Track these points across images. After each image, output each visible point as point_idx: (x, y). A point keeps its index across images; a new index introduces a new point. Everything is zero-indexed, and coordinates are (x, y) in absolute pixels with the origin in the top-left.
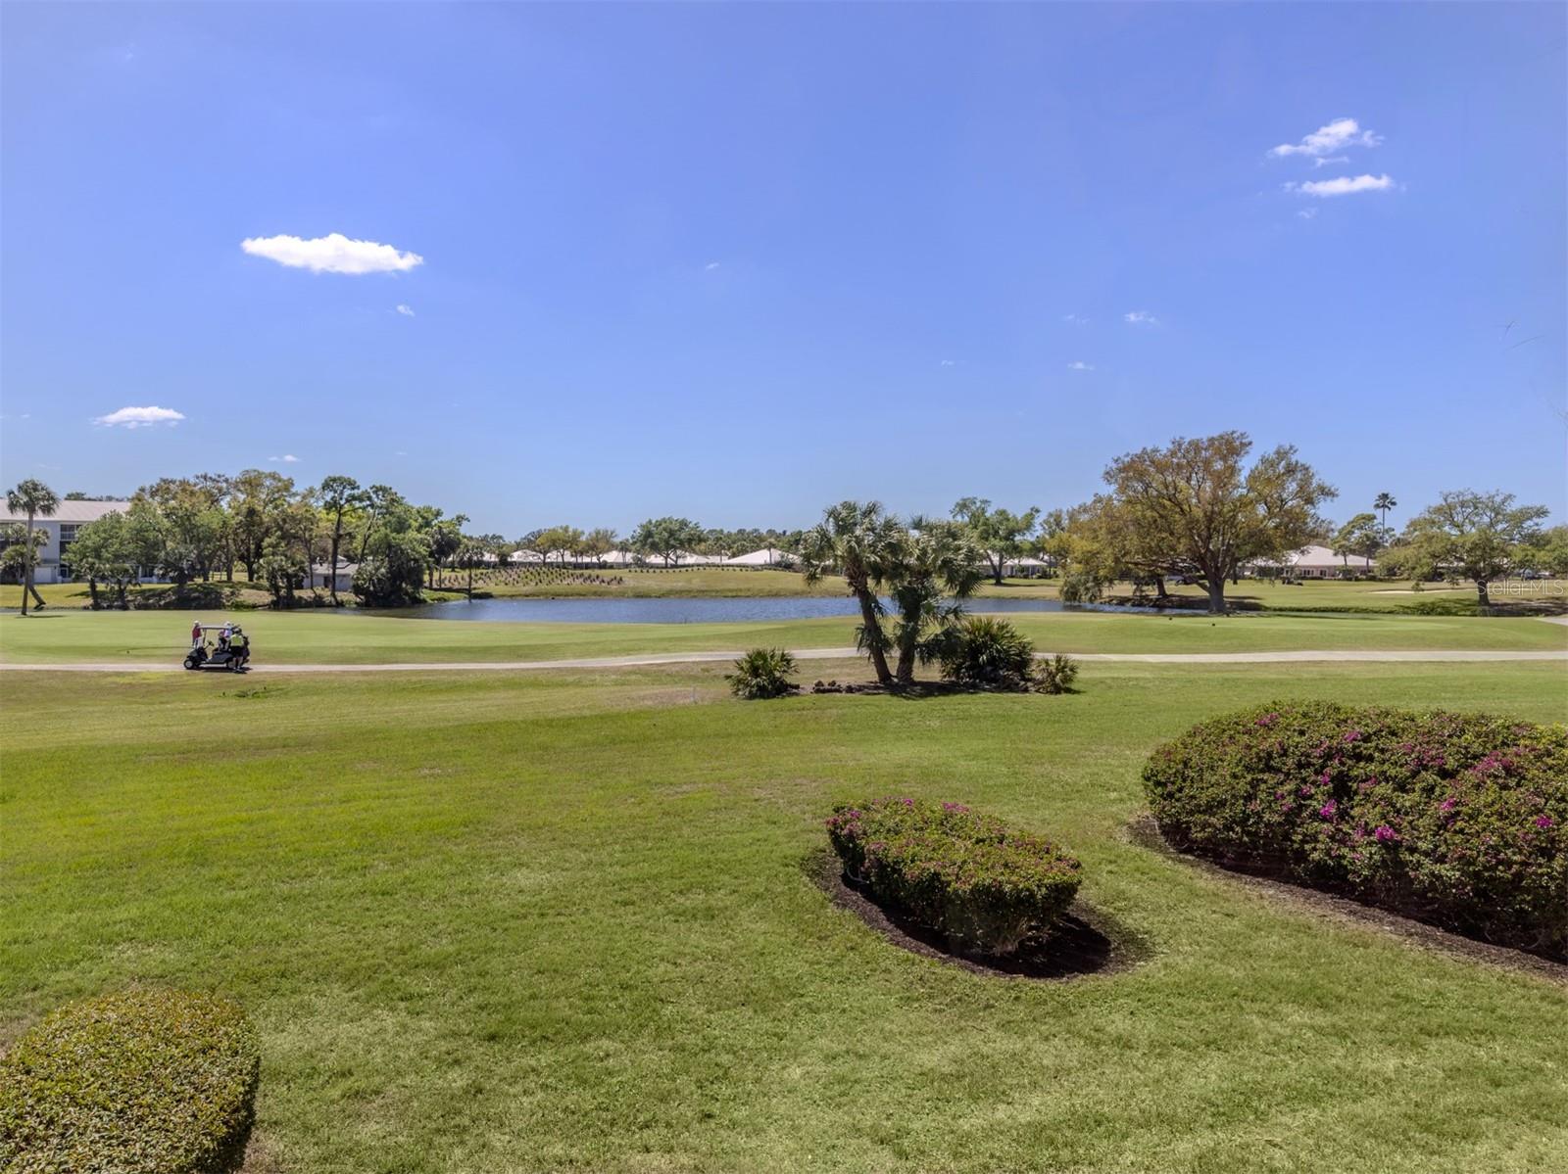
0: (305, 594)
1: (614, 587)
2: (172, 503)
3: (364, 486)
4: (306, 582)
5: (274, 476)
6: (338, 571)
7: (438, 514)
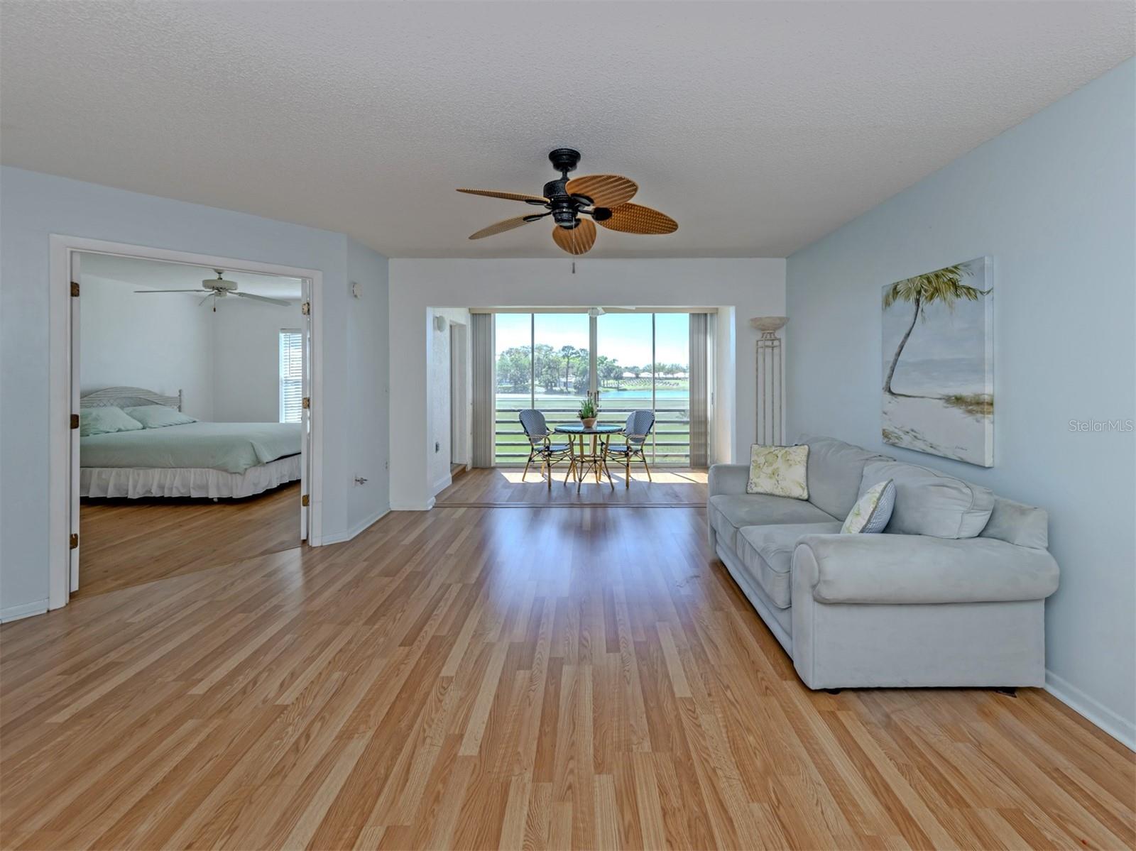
0: (557, 389)
1: (675, 387)
2: (513, 356)
4: (558, 384)
5: (547, 346)
6: (569, 380)
7: (606, 359)
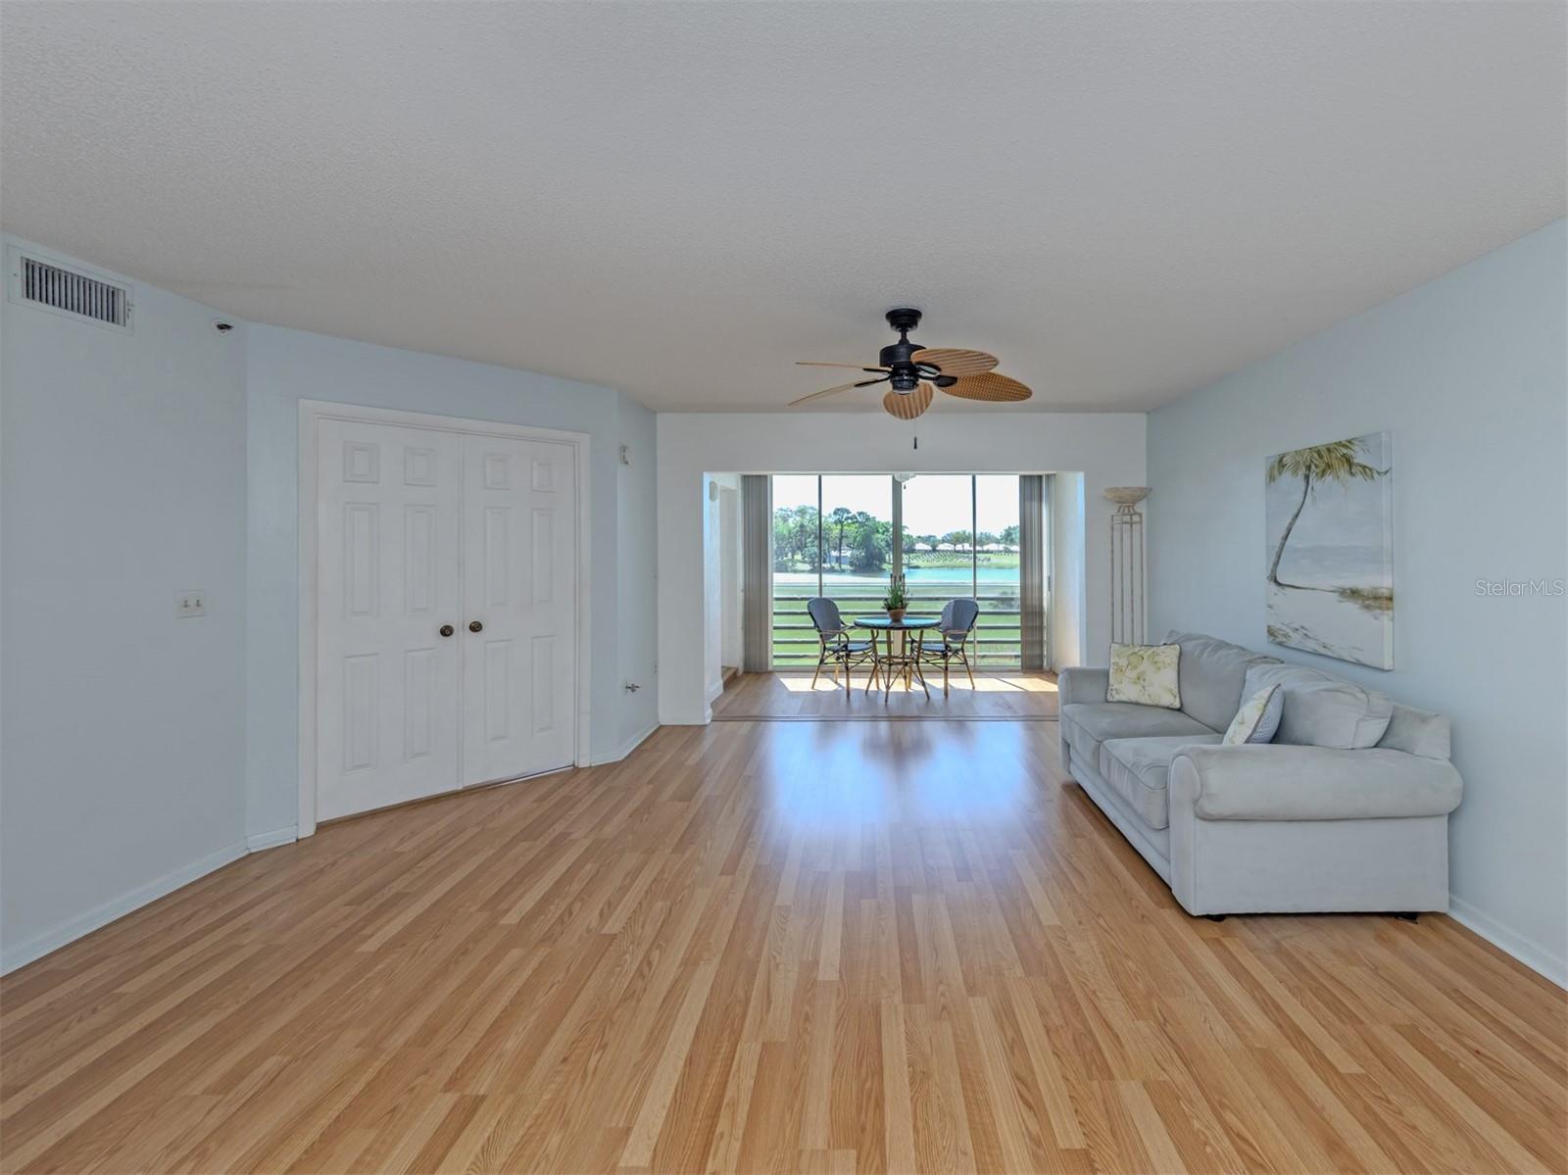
0: (827, 566)
3: (854, 512)
6: (842, 554)
